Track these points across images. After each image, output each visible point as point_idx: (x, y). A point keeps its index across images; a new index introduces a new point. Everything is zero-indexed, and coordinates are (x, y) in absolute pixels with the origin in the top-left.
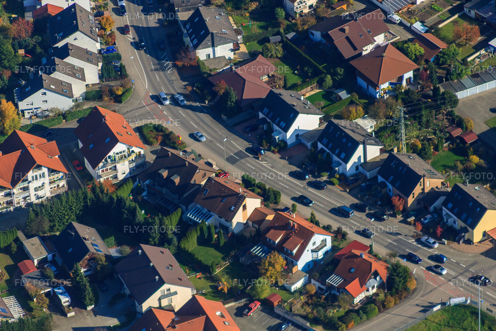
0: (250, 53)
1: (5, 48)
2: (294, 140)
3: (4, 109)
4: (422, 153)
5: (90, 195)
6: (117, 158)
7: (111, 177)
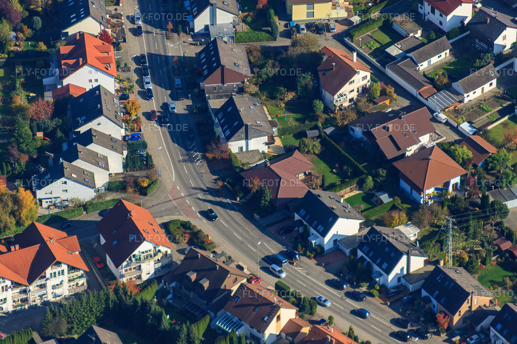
0: (285, 147)
1: (23, 131)
2: (331, 245)
3: (21, 198)
4: (468, 267)
5: (112, 296)
6: (142, 257)
7: (135, 277)
